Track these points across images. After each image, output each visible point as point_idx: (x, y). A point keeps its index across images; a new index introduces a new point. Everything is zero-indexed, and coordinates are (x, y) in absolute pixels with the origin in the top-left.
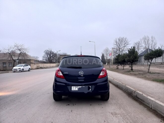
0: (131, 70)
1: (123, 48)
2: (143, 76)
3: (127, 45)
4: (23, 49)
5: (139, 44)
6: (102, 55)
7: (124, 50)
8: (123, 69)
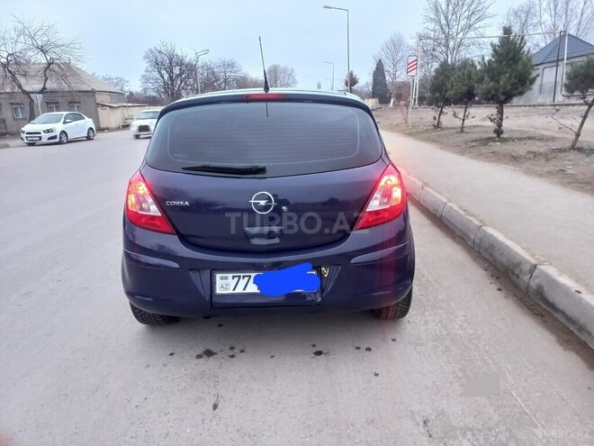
0: (495, 135)
1: (460, 35)
2: (550, 167)
3: (479, 19)
4: (57, 46)
5: (528, 13)
6: (377, 68)
7: (466, 42)
8: (462, 128)
